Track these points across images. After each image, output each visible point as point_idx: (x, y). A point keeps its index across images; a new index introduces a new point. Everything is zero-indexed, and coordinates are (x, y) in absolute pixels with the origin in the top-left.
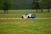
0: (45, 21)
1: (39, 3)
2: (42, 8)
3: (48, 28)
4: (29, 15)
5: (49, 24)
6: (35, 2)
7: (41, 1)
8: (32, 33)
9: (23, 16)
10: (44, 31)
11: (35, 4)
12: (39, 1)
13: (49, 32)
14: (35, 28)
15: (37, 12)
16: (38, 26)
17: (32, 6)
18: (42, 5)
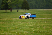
0: (14, 22)
1: (8, 3)
2: (11, 8)
3: (17, 29)
4: (28, 15)
5: (19, 25)
6: (4, 2)
7: (10, 1)
8: (1, 34)
9: (21, 16)
10: (13, 32)
11: (4, 4)
12: (8, 1)
13: (18, 33)
14: (4, 29)
15: (6, 12)
16: (7, 26)
17: (1, 6)
18: (11, 5)
